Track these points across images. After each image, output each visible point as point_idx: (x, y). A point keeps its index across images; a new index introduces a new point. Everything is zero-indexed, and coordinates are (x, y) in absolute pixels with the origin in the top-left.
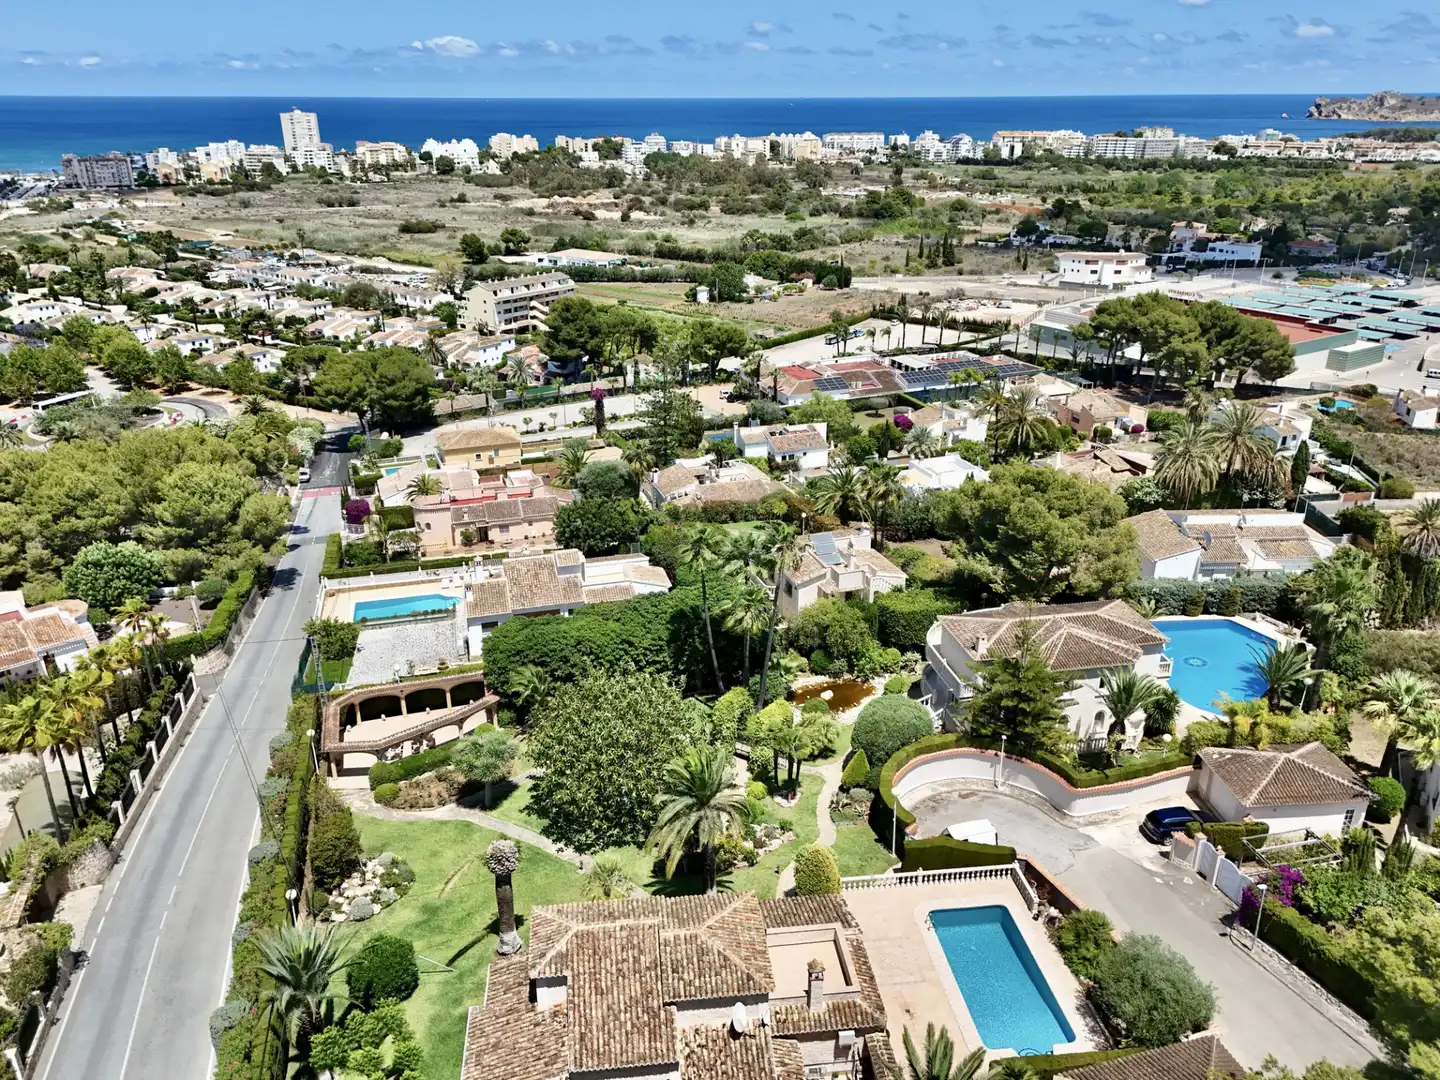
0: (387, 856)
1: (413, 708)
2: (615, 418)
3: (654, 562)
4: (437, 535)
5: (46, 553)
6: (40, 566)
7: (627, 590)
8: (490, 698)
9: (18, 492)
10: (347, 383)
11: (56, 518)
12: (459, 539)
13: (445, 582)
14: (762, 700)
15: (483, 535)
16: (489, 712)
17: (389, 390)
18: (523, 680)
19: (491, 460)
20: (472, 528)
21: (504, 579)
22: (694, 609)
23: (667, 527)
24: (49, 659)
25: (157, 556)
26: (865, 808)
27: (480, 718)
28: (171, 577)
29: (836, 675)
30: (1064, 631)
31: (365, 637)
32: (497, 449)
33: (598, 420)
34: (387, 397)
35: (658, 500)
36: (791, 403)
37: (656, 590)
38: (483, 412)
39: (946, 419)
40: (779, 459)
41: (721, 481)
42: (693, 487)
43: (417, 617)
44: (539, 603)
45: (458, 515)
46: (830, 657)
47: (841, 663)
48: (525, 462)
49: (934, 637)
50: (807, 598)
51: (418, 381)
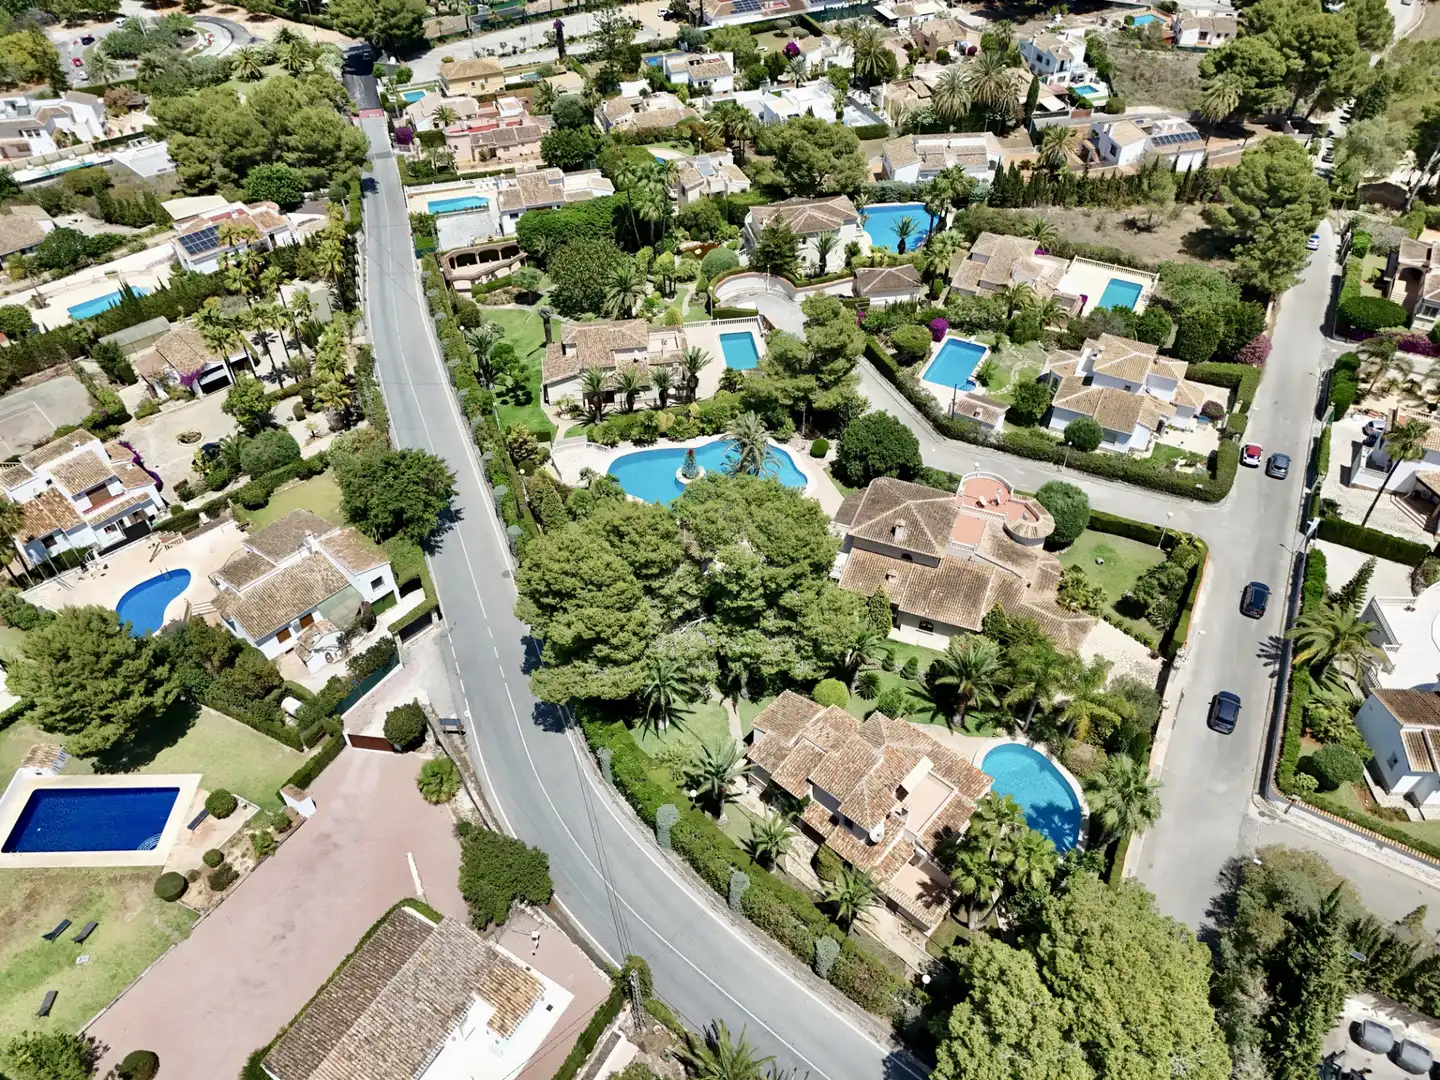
0: (491, 322)
1: (483, 260)
2: (572, 39)
3: (605, 176)
4: (463, 155)
5: (226, 171)
6: (224, 178)
7: (589, 194)
8: (523, 254)
9: (198, 129)
10: (359, 16)
11: (232, 148)
12: (477, 156)
13: (478, 188)
14: (658, 252)
15: (493, 154)
16: (522, 262)
17: (393, 21)
18: (541, 245)
19: (483, 87)
20: (485, 149)
21: (518, 187)
22: (625, 205)
23: (613, 149)
24: (272, 237)
25: (297, 172)
26: (704, 301)
27: (517, 265)
28: (309, 185)
29: (704, 241)
30: (806, 214)
31: (440, 223)
32: (486, 77)
33: (558, 41)
34: (392, 27)
35: (607, 125)
36: (714, 26)
37: (605, 194)
38: (465, 34)
39: (824, 47)
40: (696, 85)
41: (650, 109)
42: (631, 115)
43: (467, 210)
44: (540, 202)
45: (475, 140)
46: (701, 232)
47: (706, 234)
48: (509, 87)
49: (748, 220)
50: (693, 196)
51: (413, 12)
